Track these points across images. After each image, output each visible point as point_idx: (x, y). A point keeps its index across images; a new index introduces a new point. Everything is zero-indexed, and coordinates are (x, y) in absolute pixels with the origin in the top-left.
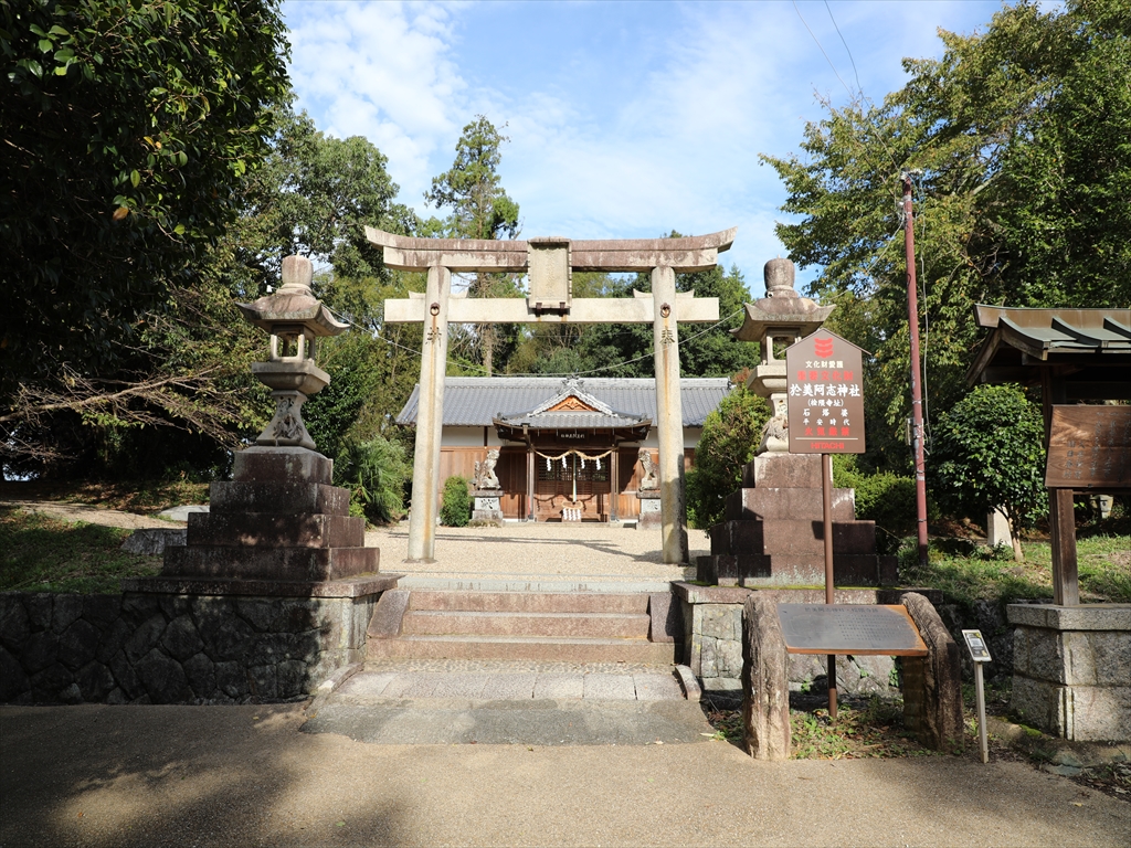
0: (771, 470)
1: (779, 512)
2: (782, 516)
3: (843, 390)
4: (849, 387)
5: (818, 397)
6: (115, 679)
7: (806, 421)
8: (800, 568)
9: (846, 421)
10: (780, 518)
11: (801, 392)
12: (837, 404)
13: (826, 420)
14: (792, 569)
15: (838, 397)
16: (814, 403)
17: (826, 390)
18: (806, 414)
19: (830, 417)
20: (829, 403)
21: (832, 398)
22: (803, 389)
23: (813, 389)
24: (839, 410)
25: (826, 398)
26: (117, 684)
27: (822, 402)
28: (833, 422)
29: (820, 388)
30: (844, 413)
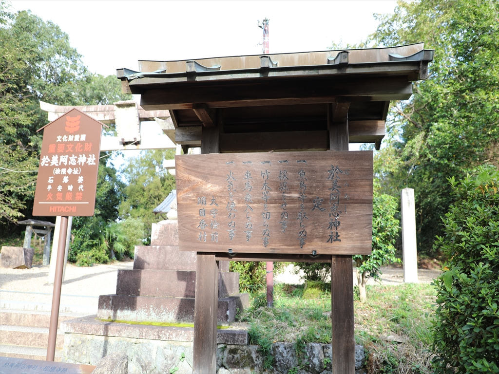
0: (162, 232)
1: (158, 264)
2: (160, 266)
3: (82, 159)
4: (87, 156)
5: (62, 166)
7: (49, 187)
8: (155, 308)
9: (81, 187)
10: (158, 268)
11: (49, 163)
12: (76, 172)
13: (65, 186)
14: (149, 307)
15: (77, 166)
16: (57, 171)
17: (69, 160)
18: (51, 181)
19: (69, 184)
20: (70, 171)
21: (73, 167)
22: (51, 159)
23: (59, 159)
24: (77, 176)
25: (67, 167)
27: (64, 171)
28: (70, 188)
29: (64, 159)
30: (81, 180)
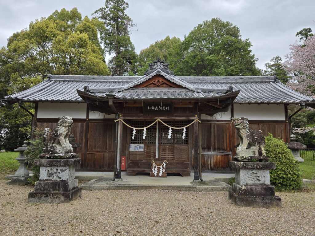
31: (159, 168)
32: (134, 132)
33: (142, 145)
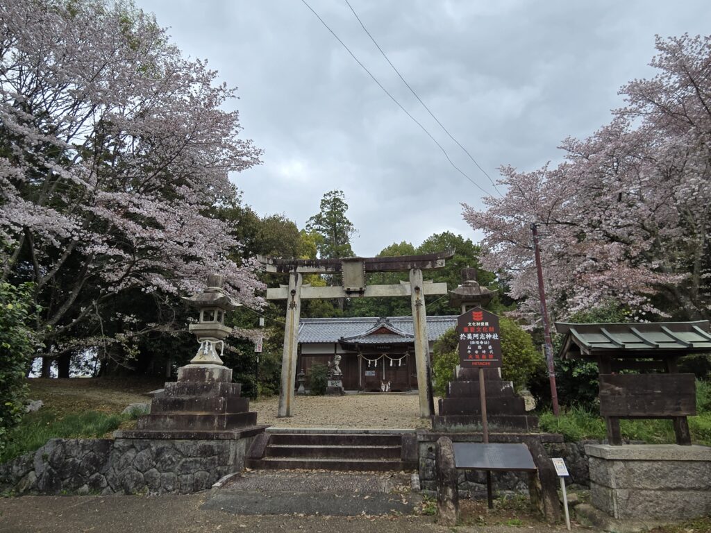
1: (470, 394)
3: (489, 336)
4: (492, 335)
5: (475, 340)
6: (108, 483)
7: (469, 352)
9: (491, 351)
12: (486, 343)
13: (480, 351)
15: (486, 340)
16: (473, 343)
17: (479, 337)
18: (469, 348)
19: (482, 349)
20: (482, 343)
21: (483, 340)
22: (467, 336)
23: (472, 336)
24: (487, 346)
25: (480, 340)
26: (108, 485)
27: (477, 342)
28: (484, 352)
29: (476, 336)
30: (490, 347)
31: (386, 386)
32: (369, 363)
33: (374, 372)
